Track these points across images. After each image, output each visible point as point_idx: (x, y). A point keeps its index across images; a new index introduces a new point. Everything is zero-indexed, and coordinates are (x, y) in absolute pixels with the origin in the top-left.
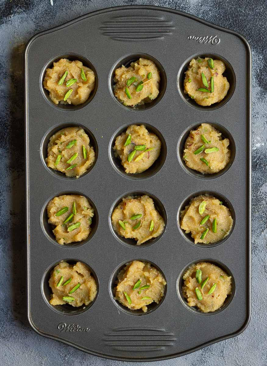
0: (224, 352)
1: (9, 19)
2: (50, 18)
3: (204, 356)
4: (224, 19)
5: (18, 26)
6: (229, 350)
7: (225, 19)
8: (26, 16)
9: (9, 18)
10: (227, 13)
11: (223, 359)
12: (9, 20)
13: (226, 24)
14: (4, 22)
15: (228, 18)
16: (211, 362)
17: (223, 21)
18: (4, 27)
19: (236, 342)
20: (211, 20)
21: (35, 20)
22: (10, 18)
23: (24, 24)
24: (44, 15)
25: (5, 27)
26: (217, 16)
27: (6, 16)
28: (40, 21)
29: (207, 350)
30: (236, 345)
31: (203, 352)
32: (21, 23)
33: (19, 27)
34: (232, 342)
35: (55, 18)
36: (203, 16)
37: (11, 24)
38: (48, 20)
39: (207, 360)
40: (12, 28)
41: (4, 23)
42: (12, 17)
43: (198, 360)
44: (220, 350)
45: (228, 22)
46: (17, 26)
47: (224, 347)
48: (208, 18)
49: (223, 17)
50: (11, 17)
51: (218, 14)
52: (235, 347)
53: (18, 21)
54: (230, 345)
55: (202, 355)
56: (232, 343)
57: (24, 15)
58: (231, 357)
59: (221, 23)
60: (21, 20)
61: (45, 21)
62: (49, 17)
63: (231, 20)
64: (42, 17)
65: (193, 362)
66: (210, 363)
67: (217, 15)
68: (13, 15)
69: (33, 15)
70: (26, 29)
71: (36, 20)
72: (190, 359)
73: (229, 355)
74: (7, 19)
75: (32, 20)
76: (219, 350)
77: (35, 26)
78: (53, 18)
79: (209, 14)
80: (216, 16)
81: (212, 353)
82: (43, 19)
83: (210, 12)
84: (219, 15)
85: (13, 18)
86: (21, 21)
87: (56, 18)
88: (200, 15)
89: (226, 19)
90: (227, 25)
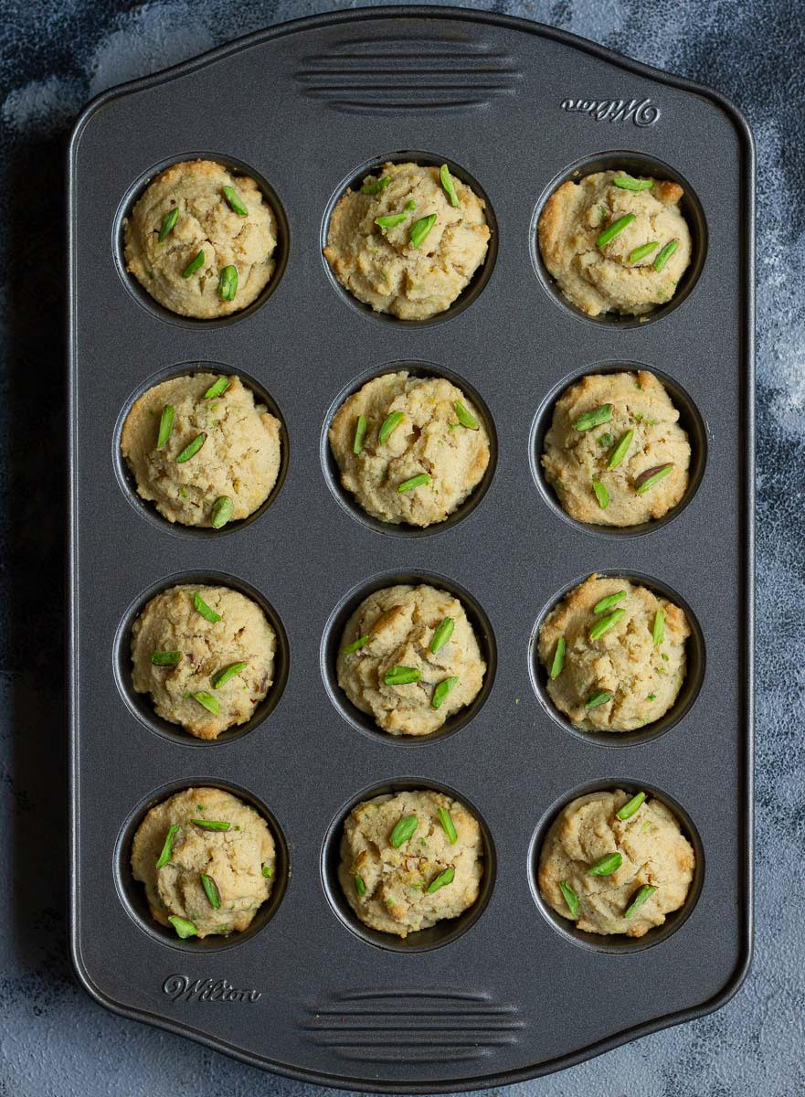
0: (762, 1040)
1: (135, 19)
2: (258, 18)
3: (699, 1049)
4: (782, 32)
5: (162, 39)
6: (776, 1033)
7: (785, 32)
8: (186, 10)
9: (134, 16)
10: (790, 13)
11: (758, 1059)
12: (135, 22)
13: (787, 47)
14: (120, 26)
15: (795, 28)
16: (720, 1068)
17: (778, 36)
18: (119, 43)
19: (798, 1008)
20: (743, 34)
21: (213, 23)
22: (136, 15)
23: (179, 34)
24: (241, 9)
25: (122, 42)
26: (761, 22)
27: (127, 11)
28: (229, 27)
29: (709, 1032)
30: (797, 1019)
31: (698, 1037)
32: (171, 31)
33: (165, 43)
34: (787, 1009)
35: (272, 17)
36: (717, 21)
37: (141, 32)
38: (254, 22)
39: (708, 1062)
40: (144, 45)
41: (117, 29)
42: (143, 12)
43: (681, 1063)
44: (749, 1032)
45: (794, 41)
46: (157, 40)
47: (761, 1023)
48: (735, 25)
49: (779, 24)
50: (139, 13)
51: (765, 17)
52: (794, 1024)
53: (160, 25)
54: (779, 1016)
55: (695, 1045)
56: (787, 1012)
57: (181, 7)
58: (782, 1054)
59: (773, 42)
60: (169, 21)
61: (243, 26)
62: (255, 13)
63: (802, 35)
64: (235, 15)
65: (666, 1065)
66: (717, 1070)
67: (759, 18)
68: (146, 6)
69: (208, 7)
70: (184, 47)
71: (216, 24)
72: (659, 1056)
73: (776, 1048)
74: (128, 17)
75: (205, 22)
76: (746, 1032)
77: (212, 39)
78: (266, 17)
79: (737, 15)
80: (757, 21)
81: (725, 1042)
82: (237, 21)
83: (740, 10)
84: (765, 20)
85: (147, 15)
86: (172, 24)
87: (275, 18)
88: (710, 16)
89: (788, 31)
90: (790, 49)
